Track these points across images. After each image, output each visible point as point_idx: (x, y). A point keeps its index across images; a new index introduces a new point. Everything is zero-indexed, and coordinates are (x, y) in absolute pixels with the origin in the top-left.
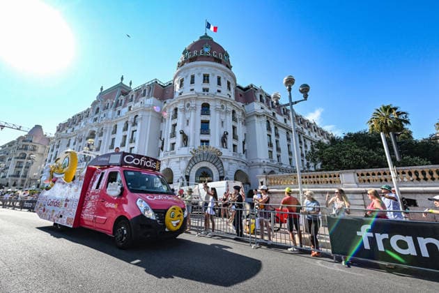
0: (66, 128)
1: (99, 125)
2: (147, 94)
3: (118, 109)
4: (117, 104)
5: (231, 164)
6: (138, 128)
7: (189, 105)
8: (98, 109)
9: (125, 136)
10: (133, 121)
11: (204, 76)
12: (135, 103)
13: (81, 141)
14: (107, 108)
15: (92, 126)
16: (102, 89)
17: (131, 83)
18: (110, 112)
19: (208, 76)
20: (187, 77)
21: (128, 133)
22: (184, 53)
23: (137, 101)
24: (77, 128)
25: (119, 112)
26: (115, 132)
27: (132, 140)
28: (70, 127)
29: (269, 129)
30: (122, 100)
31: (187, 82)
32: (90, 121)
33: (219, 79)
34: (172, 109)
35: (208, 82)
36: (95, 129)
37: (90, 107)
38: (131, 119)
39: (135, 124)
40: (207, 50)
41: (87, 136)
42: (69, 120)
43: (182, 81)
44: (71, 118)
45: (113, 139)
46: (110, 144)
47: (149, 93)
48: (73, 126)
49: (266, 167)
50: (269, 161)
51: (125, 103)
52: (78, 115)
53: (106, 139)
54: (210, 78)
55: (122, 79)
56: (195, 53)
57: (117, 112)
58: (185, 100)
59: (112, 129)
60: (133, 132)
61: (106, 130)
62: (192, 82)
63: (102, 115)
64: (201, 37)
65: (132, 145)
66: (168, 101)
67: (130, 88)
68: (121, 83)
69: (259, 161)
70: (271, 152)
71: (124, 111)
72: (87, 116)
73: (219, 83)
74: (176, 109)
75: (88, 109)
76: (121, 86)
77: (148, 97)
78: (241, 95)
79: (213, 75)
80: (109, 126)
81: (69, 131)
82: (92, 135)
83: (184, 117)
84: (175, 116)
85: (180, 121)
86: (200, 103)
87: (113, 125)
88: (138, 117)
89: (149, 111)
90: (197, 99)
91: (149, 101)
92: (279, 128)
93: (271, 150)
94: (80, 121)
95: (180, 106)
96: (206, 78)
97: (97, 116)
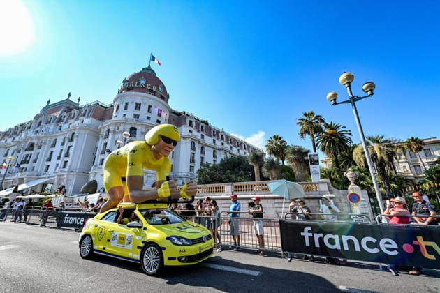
0: (6, 138)
1: (39, 138)
2: (87, 114)
3: (60, 124)
4: (60, 120)
5: (149, 177)
6: (73, 144)
7: (118, 128)
8: (41, 122)
9: (62, 150)
10: (70, 137)
11: (137, 104)
12: (76, 120)
13: (19, 152)
14: (50, 123)
15: (32, 139)
16: (49, 102)
17: (79, 100)
18: (52, 126)
19: (140, 104)
20: (122, 103)
21: (65, 148)
22: (124, 82)
23: (77, 119)
24: (17, 139)
25: (61, 127)
26: (54, 146)
27: (67, 155)
28: (11, 137)
29: (193, 148)
30: (64, 117)
31: (122, 107)
32: (31, 133)
33: (150, 107)
34: (106, 130)
35: (139, 109)
36: (35, 141)
37: (33, 119)
38: (69, 135)
39: (71, 140)
40: (143, 82)
41: (26, 147)
42: (10, 129)
43: (118, 106)
44: (13, 127)
45: (52, 153)
46: (48, 156)
47: (89, 113)
48: (14, 136)
49: (185, 179)
50: (189, 174)
51: (67, 120)
52: (21, 125)
53: (44, 152)
54: (142, 106)
55: (69, 95)
56: (131, 84)
57: (58, 127)
58: (116, 124)
59: (52, 143)
60: (69, 147)
61: (45, 144)
62: (126, 108)
63: (43, 129)
64: (143, 69)
65: (66, 159)
66: (106, 121)
67: (78, 104)
68: (68, 99)
69: (180, 174)
70: (193, 167)
71: (65, 127)
72: (29, 128)
73: (149, 111)
74: (109, 130)
75: (31, 121)
76: (67, 101)
77: (88, 117)
78: (174, 120)
79: (145, 104)
80: (48, 139)
81: (9, 140)
82: (32, 146)
83: (114, 138)
84: (107, 137)
85: (109, 141)
86: (128, 127)
87: (54, 139)
88: (75, 135)
89: (86, 130)
90: (125, 123)
91: (87, 121)
92: (206, 148)
93: (193, 165)
94: (21, 132)
95: (111, 128)
96: (138, 107)
97: (38, 129)
